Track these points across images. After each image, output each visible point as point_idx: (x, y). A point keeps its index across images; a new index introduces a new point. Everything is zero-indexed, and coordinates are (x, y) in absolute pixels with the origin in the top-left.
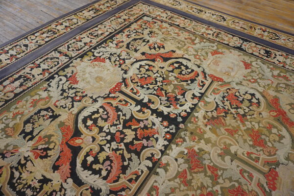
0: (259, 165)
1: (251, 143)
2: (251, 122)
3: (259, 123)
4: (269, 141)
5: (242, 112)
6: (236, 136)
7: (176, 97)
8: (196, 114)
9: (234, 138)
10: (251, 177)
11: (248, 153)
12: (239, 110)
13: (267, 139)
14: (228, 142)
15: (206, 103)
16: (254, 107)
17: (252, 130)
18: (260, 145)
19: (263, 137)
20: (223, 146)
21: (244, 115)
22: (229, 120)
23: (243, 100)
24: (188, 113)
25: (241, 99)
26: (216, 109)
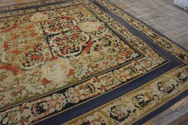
0: (12, 46)
1: (18, 49)
2: (22, 55)
3: (19, 57)
4: (11, 55)
5: (29, 56)
6: (25, 48)
7: (59, 41)
8: (45, 42)
9: (25, 47)
10: (13, 42)
11: (18, 46)
12: (31, 55)
13: (12, 54)
14: (27, 44)
15: (46, 47)
16: (25, 61)
17: (20, 54)
18: (15, 51)
19: (14, 54)
20: (28, 42)
21: (27, 55)
22: (32, 50)
23: (32, 61)
24: (49, 41)
25: (33, 60)
26: (40, 49)
